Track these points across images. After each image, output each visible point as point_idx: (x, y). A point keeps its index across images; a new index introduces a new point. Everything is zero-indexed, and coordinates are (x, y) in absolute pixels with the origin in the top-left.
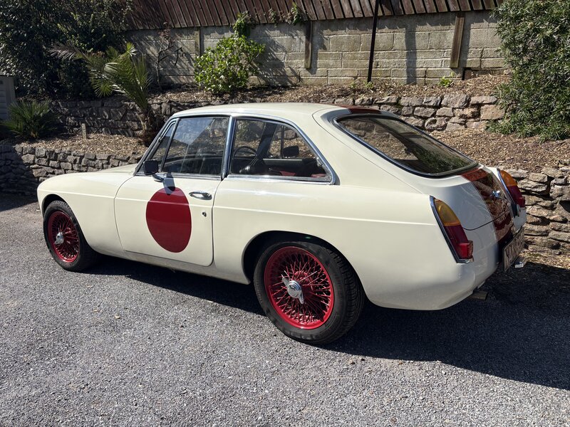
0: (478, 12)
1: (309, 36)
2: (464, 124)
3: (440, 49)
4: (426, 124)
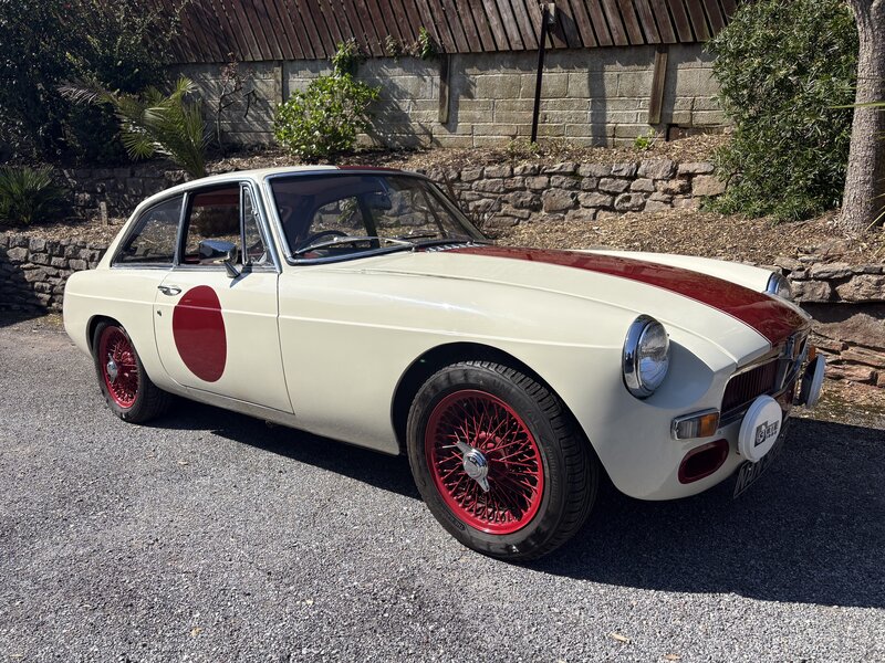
0: (687, 44)
1: (445, 76)
2: (670, 202)
3: (634, 97)
4: (616, 202)
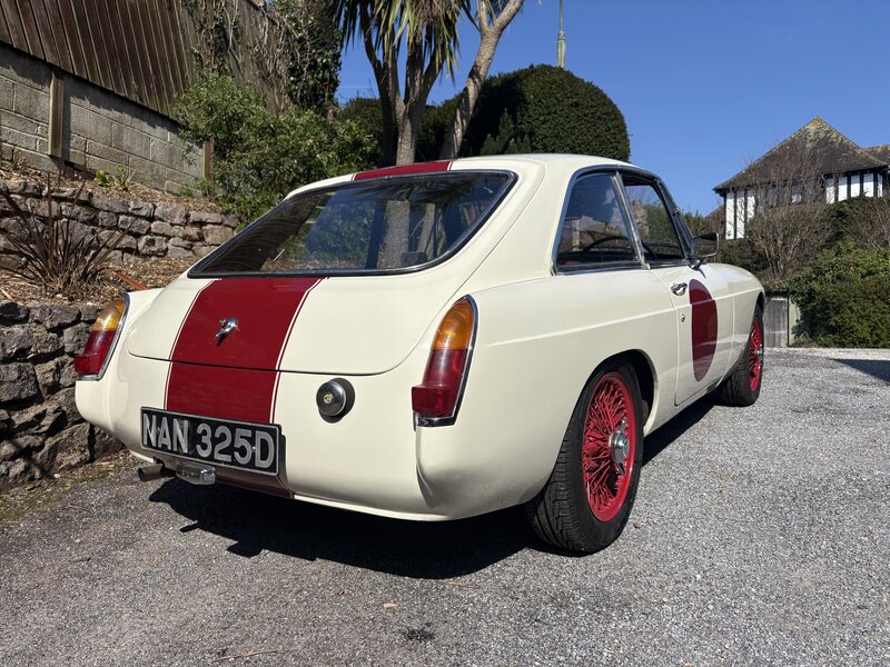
2: (190, 249)
3: (31, 117)
4: (141, 245)
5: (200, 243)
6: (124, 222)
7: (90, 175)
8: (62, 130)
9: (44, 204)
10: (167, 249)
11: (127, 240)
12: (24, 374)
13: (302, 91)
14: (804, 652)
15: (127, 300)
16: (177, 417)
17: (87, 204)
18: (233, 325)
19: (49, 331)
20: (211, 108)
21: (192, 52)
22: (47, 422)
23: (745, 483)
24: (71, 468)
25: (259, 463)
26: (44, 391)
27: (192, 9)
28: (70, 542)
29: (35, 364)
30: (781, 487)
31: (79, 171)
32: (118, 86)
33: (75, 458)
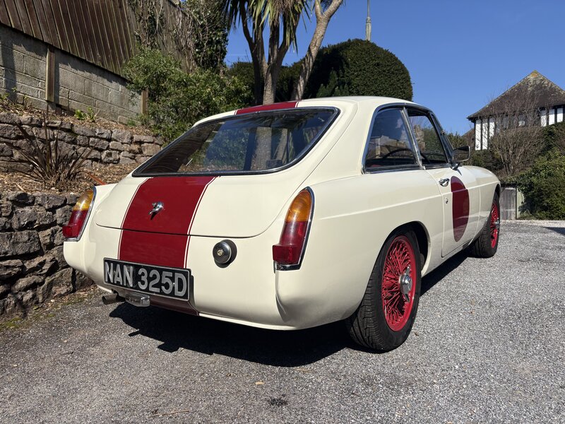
2: (134, 158)
3: (35, 77)
4: (103, 156)
5: (140, 155)
6: (93, 142)
7: (72, 113)
8: (54, 85)
9: (43, 131)
10: (119, 159)
11: (95, 154)
12: (32, 237)
13: (203, 58)
14: (525, 415)
15: (95, 191)
16: (126, 264)
17: (70, 131)
18: (161, 206)
19: (47, 210)
20: (147, 70)
21: (135, 34)
22: (46, 267)
23: (488, 307)
24: (61, 296)
25: (177, 293)
26: (44, 248)
27: (134, 7)
28: (61, 342)
29: (39, 231)
30: (510, 310)
31: (65, 110)
32: (89, 57)
33: (63, 290)
